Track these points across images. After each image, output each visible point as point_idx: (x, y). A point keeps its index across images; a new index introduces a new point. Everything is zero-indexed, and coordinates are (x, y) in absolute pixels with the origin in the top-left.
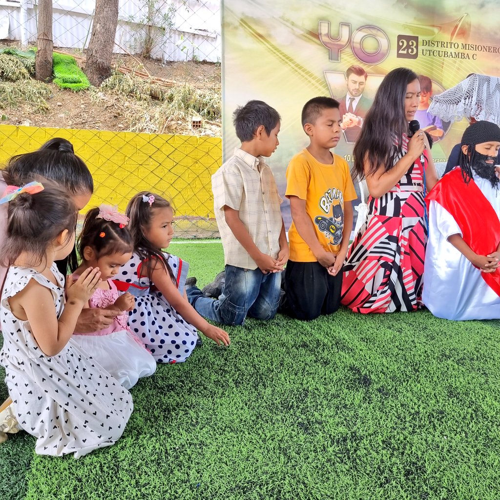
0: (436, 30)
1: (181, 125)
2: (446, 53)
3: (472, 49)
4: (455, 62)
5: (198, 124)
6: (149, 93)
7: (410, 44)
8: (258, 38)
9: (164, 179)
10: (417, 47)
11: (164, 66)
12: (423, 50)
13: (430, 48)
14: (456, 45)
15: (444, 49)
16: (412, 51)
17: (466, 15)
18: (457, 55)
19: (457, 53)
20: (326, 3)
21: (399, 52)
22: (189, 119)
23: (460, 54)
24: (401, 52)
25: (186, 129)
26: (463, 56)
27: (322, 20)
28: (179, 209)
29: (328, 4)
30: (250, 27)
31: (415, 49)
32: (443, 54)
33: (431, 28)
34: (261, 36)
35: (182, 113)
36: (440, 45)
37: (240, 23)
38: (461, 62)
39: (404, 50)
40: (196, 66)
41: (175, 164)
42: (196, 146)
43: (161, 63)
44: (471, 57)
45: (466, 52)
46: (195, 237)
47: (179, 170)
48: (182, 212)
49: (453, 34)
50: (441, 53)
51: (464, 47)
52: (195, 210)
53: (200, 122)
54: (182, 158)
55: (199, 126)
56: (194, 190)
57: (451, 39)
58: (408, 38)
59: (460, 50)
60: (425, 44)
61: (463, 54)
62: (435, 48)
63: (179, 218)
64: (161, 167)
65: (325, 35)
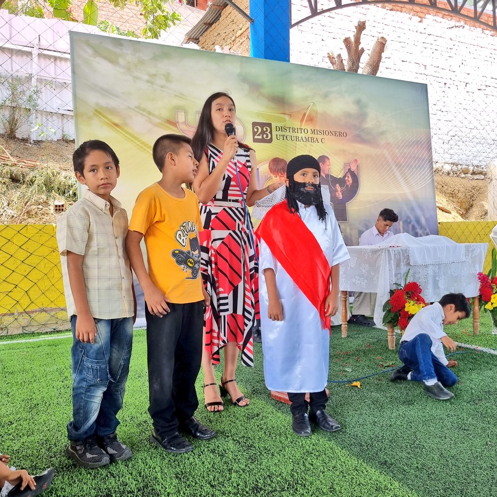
0: (287, 117)
1: (42, 209)
2: (297, 138)
3: (320, 134)
4: (306, 146)
5: (61, 208)
6: (9, 176)
7: (265, 130)
8: (114, 127)
9: (16, 271)
10: (271, 132)
11: (30, 145)
12: (277, 135)
13: (283, 133)
14: (306, 131)
15: (295, 134)
16: (267, 136)
17: (312, 104)
18: (307, 140)
19: (307, 138)
20: (181, 94)
21: (255, 137)
22: (51, 202)
23: (310, 139)
24: (256, 137)
25: (47, 214)
26: (312, 140)
27: (177, 109)
28: (35, 302)
29: (183, 95)
30: (104, 116)
31: (269, 134)
32: (295, 139)
33: (282, 116)
34: (116, 125)
35: (44, 197)
36: (291, 130)
37: (94, 113)
38: (311, 145)
39: (258, 135)
40: (66, 144)
41: (29, 254)
42: (52, 235)
43: (27, 143)
44: (319, 141)
45: (315, 136)
46: (54, 329)
47: (33, 260)
48: (38, 304)
49: (302, 121)
50: (293, 138)
51: (313, 132)
52: (54, 301)
53: (63, 206)
54: (37, 248)
55: (62, 210)
56: (51, 280)
57: (301, 126)
58: (262, 125)
59: (310, 135)
60: (278, 130)
61: (312, 139)
62: (287, 133)
63: (36, 311)
64: (12, 258)
65: (182, 123)
